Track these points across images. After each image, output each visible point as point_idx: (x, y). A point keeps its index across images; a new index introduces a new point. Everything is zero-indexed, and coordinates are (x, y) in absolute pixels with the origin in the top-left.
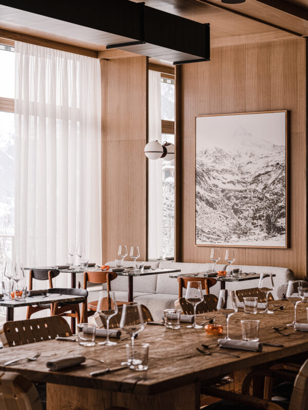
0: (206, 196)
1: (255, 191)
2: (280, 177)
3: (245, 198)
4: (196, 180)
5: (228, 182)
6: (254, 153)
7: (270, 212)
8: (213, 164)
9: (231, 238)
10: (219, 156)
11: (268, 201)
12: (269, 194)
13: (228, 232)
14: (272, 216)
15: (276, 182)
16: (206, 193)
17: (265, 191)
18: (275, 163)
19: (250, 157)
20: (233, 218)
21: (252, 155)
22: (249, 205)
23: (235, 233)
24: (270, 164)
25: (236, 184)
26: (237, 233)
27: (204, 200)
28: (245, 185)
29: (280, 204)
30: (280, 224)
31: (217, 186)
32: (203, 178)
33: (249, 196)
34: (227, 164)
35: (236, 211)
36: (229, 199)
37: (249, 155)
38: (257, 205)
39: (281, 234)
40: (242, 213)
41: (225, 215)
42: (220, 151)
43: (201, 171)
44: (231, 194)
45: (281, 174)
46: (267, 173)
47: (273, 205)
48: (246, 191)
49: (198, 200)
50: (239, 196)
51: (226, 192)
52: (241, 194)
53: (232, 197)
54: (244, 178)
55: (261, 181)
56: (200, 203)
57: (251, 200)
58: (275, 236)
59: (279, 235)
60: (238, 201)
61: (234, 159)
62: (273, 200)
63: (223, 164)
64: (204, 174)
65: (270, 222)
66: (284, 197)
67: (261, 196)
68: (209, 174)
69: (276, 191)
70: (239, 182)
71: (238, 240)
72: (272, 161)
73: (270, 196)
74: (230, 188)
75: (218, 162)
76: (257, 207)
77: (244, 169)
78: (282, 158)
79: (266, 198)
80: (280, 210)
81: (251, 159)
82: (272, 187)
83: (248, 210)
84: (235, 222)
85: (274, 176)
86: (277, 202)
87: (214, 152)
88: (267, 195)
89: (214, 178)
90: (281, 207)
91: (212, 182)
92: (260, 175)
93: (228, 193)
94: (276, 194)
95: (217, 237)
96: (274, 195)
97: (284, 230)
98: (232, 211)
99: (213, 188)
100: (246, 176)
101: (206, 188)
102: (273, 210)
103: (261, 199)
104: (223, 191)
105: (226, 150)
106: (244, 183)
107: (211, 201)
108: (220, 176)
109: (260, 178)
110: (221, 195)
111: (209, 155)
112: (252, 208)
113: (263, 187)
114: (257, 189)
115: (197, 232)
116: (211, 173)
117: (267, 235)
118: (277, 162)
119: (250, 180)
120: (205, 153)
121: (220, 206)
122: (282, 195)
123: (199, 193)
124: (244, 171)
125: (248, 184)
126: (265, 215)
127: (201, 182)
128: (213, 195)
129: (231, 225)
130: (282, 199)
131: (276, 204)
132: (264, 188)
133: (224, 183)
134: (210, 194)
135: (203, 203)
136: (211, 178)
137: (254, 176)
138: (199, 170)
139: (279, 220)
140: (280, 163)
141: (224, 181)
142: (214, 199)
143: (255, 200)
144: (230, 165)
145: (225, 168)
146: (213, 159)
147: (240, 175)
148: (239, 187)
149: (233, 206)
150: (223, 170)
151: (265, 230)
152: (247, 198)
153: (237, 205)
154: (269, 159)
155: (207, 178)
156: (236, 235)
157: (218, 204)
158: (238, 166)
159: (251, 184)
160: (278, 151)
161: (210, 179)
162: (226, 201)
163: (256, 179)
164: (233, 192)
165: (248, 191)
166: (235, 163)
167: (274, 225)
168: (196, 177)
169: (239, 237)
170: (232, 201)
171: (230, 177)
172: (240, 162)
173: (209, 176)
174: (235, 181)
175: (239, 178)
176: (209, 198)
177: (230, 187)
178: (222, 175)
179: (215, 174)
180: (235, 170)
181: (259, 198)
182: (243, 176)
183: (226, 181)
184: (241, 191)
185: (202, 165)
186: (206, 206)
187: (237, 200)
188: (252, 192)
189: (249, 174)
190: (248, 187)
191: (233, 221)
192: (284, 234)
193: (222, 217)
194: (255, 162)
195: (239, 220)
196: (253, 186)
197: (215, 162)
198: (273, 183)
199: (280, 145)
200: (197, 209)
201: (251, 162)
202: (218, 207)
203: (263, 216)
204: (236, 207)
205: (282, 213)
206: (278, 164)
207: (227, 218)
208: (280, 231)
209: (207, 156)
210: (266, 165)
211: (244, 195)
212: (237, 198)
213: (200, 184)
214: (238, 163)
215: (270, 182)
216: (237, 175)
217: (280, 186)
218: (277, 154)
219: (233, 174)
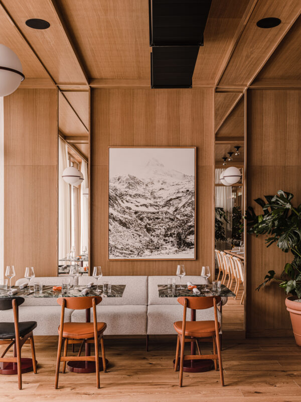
0: (119, 217)
1: (166, 213)
2: (190, 201)
3: (157, 218)
4: (109, 203)
5: (141, 205)
6: (166, 181)
7: (180, 231)
8: (127, 190)
9: (144, 252)
10: (133, 182)
11: (179, 221)
12: (180, 215)
13: (141, 247)
14: (182, 234)
15: (186, 205)
16: (120, 215)
17: (176, 213)
18: (186, 190)
19: (162, 184)
20: (146, 236)
21: (164, 183)
22: (161, 225)
23: (147, 248)
24: (181, 191)
25: (149, 207)
26: (149, 249)
27: (117, 221)
28: (157, 207)
29: (189, 224)
30: (189, 240)
31: (130, 209)
32: (117, 202)
33: (161, 217)
34: (140, 190)
35: (149, 230)
36: (142, 219)
37: (161, 182)
38: (168, 225)
39: (191, 248)
40: (154, 231)
41: (138, 233)
42: (134, 178)
43: (115, 195)
44: (144, 215)
45: (191, 199)
46: (177, 198)
47: (183, 224)
48: (158, 213)
49: (111, 220)
50: (152, 217)
51: (139, 213)
52: (153, 215)
53: (145, 218)
54: (157, 202)
55: (172, 204)
56: (113, 223)
57: (162, 220)
58: (185, 250)
59: (188, 249)
60: (151, 222)
61: (147, 185)
62: (183, 220)
63: (137, 190)
64: (118, 198)
65: (180, 239)
66: (194, 218)
67: (172, 217)
68: (123, 198)
69: (186, 213)
70: (151, 205)
71: (150, 254)
72: (182, 188)
73: (181, 217)
74: (143, 211)
75: (131, 187)
76: (168, 226)
77: (157, 195)
78: (191, 186)
79: (177, 218)
80: (190, 229)
81: (163, 186)
82: (183, 210)
83: (160, 229)
84: (148, 239)
85: (184, 201)
86: (187, 222)
87: (127, 179)
88: (178, 216)
89: (127, 201)
90: (191, 226)
91: (125, 205)
92: (171, 200)
93: (141, 215)
94: (186, 215)
95: (130, 252)
96: (184, 216)
97: (193, 245)
98: (145, 230)
99: (127, 210)
100: (158, 200)
101: (119, 209)
102: (183, 229)
103: (173, 220)
104: (136, 213)
105: (139, 177)
106: (156, 206)
107: (124, 221)
108: (133, 200)
109: (171, 202)
110: (134, 216)
111: (122, 182)
112: (164, 227)
113: (174, 210)
114: (169, 211)
115: (110, 249)
116: (125, 197)
117: (177, 249)
118: (187, 189)
119: (162, 203)
120: (118, 180)
121: (133, 225)
122: (192, 216)
123: (112, 214)
124: (157, 196)
125: (160, 207)
126: (176, 233)
127: (115, 205)
128: (126, 216)
129: (144, 242)
130: (192, 220)
131: (186, 224)
132: (176, 211)
133: (137, 206)
134: (123, 215)
135: (116, 223)
136: (124, 201)
137: (166, 200)
138: (112, 194)
139: (188, 237)
140: (190, 190)
141: (137, 204)
142: (127, 220)
143: (167, 220)
144: (143, 190)
145: (138, 193)
146: (126, 185)
147: (152, 199)
148: (152, 209)
149: (146, 226)
150: (136, 195)
151: (176, 245)
152: (159, 219)
153: (149, 225)
154: (180, 187)
155: (120, 202)
156: (148, 250)
157: (131, 224)
158: (150, 191)
159: (163, 207)
160: (187, 180)
161: (123, 203)
162: (139, 221)
163: (168, 203)
164: (146, 214)
165: (160, 213)
166: (148, 188)
167: (184, 241)
168: (109, 200)
169: (152, 252)
170: (144, 221)
171: (143, 201)
172: (153, 188)
173: (122, 200)
174: (148, 204)
175: (152, 201)
176: (122, 219)
177: (144, 209)
178: (135, 199)
179: (128, 198)
180: (148, 195)
181: (170, 219)
182: (156, 200)
183: (139, 204)
184: (154, 213)
185: (116, 190)
186: (119, 225)
187: (149, 220)
188: (164, 214)
189: (161, 199)
190: (160, 210)
191: (146, 238)
192: (192, 248)
193: (135, 235)
194: (167, 188)
195: (152, 237)
196: (165, 209)
197: (128, 187)
198: (184, 206)
199: (190, 175)
200: (110, 229)
201: (163, 189)
202: (131, 226)
203: (175, 234)
204: (148, 226)
205: (191, 231)
206: (188, 191)
207: (140, 236)
208: (190, 246)
209: (120, 182)
210: (177, 191)
211: (156, 217)
212: (149, 219)
213: (113, 206)
214: (151, 189)
215: (180, 205)
216: (150, 199)
217: (189, 209)
218: (187, 183)
219: (146, 198)
